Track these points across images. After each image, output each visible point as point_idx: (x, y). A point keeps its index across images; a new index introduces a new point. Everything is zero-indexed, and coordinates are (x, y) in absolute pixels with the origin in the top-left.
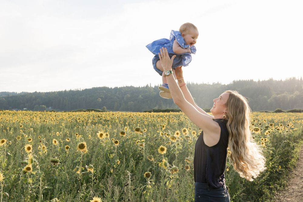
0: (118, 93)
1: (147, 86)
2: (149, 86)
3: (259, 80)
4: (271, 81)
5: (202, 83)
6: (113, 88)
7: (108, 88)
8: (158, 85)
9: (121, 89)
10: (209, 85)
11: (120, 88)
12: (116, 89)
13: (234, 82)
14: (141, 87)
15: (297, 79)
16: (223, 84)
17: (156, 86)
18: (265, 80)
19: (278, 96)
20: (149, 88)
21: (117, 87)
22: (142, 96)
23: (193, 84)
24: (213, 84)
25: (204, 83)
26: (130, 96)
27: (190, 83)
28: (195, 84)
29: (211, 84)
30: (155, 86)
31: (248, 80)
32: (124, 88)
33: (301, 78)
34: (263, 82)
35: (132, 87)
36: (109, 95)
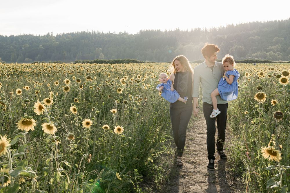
0: (14, 42)
1: (48, 34)
2: (51, 35)
3: (166, 30)
4: (177, 31)
5: (108, 33)
6: (8, 36)
7: (3, 36)
8: (61, 34)
9: (18, 37)
10: (116, 35)
11: (16, 36)
12: (12, 37)
13: (141, 31)
14: (41, 36)
15: (202, 30)
16: (130, 34)
17: (59, 34)
18: (171, 31)
19: (184, 46)
20: (51, 37)
21: (13, 36)
22: (43, 46)
23: (99, 33)
24: (120, 33)
25: (111, 33)
26: (29, 46)
27: (96, 32)
28: (101, 33)
29: (118, 34)
30: (57, 35)
31: (156, 30)
32: (21, 36)
33: (206, 29)
34: (170, 32)
35: (30, 35)
36: (4, 44)
